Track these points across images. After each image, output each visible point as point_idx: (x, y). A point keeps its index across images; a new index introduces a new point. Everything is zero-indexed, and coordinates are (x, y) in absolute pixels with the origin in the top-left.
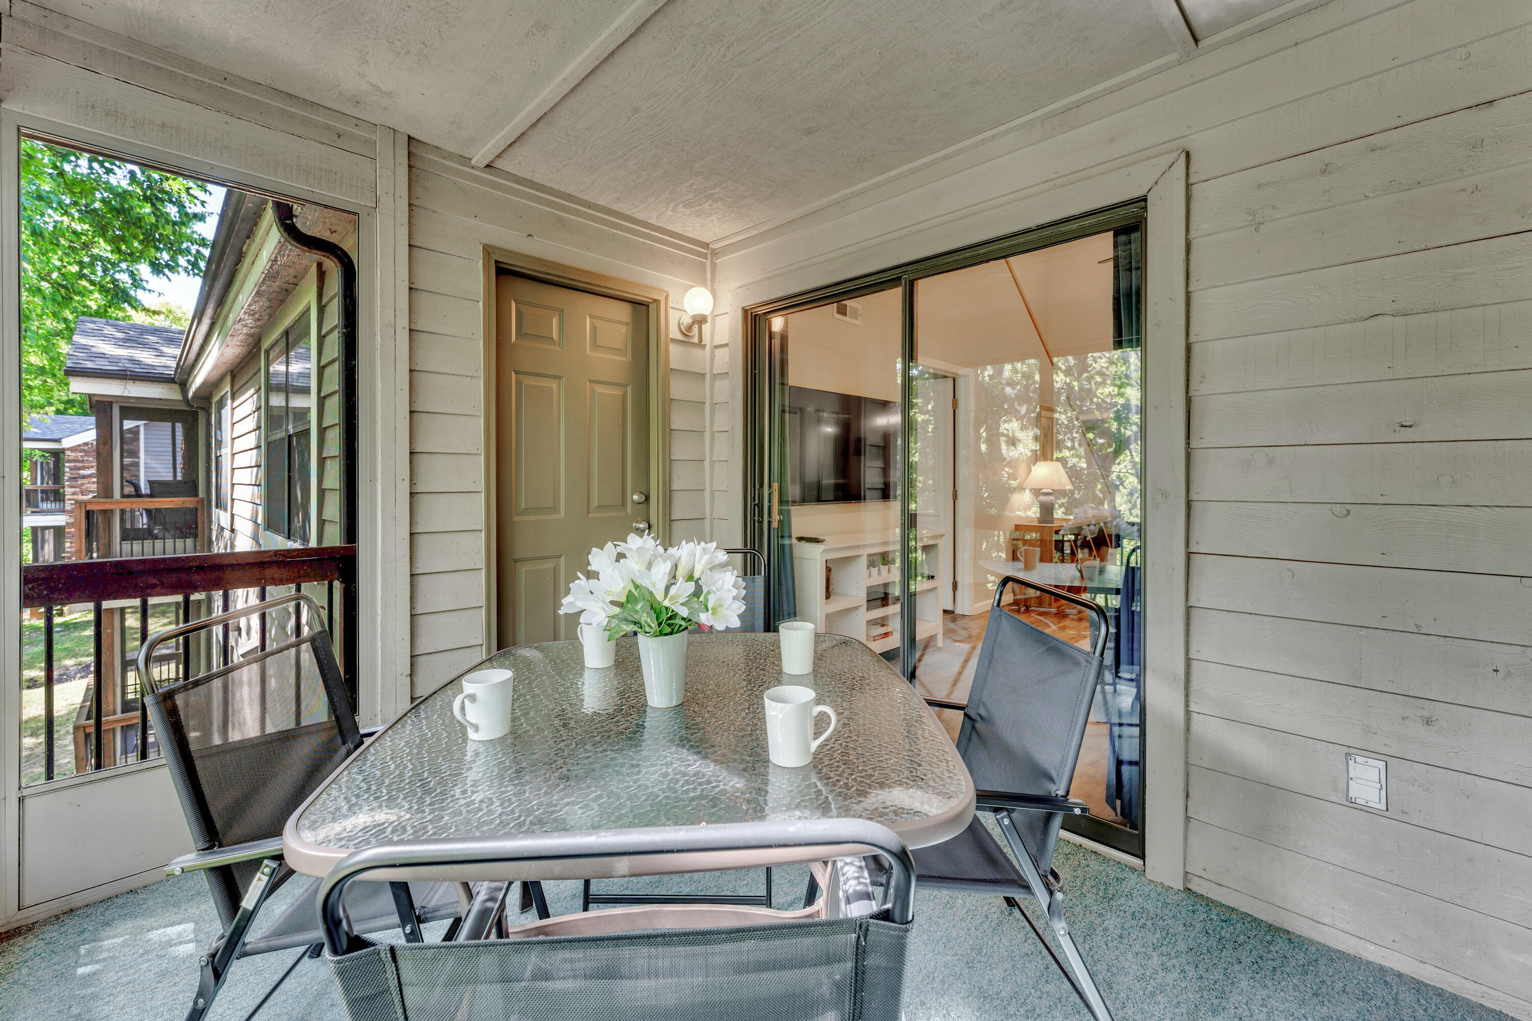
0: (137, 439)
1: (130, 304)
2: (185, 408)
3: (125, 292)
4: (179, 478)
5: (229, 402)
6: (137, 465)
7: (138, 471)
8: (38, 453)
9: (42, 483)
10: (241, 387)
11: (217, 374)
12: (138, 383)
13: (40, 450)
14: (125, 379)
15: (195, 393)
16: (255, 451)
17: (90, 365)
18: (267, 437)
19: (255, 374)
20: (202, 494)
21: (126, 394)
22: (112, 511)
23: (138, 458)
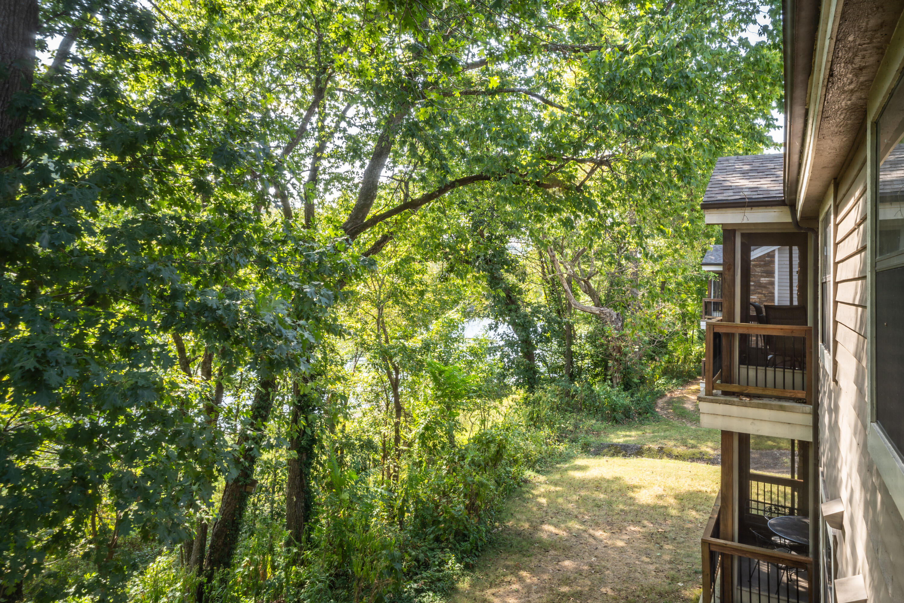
0: (773, 262)
1: (764, 143)
2: (796, 231)
3: (760, 134)
4: (795, 303)
5: (832, 217)
6: (772, 283)
7: (774, 288)
8: (712, 274)
9: (714, 297)
10: (844, 195)
11: (819, 186)
12: (755, 210)
13: (713, 271)
14: (744, 207)
15: (802, 212)
16: (860, 282)
17: (720, 197)
18: (874, 265)
19: (860, 171)
20: (810, 323)
21: (745, 221)
22: (733, 335)
23: (774, 277)
